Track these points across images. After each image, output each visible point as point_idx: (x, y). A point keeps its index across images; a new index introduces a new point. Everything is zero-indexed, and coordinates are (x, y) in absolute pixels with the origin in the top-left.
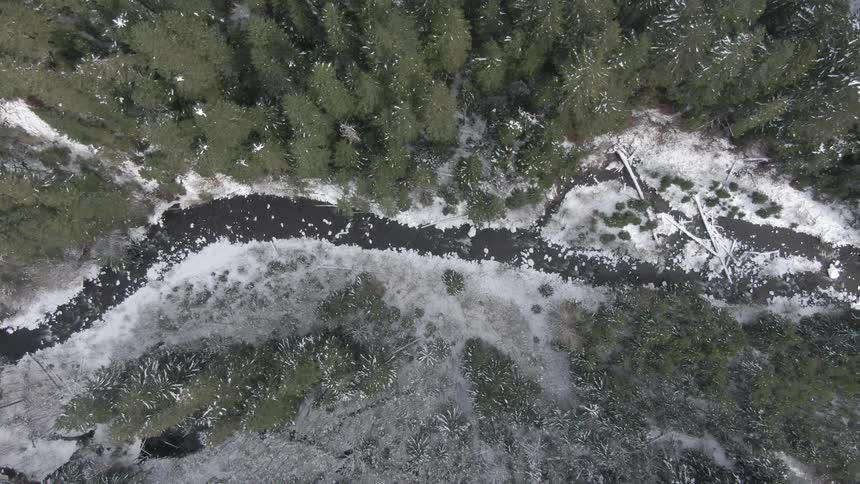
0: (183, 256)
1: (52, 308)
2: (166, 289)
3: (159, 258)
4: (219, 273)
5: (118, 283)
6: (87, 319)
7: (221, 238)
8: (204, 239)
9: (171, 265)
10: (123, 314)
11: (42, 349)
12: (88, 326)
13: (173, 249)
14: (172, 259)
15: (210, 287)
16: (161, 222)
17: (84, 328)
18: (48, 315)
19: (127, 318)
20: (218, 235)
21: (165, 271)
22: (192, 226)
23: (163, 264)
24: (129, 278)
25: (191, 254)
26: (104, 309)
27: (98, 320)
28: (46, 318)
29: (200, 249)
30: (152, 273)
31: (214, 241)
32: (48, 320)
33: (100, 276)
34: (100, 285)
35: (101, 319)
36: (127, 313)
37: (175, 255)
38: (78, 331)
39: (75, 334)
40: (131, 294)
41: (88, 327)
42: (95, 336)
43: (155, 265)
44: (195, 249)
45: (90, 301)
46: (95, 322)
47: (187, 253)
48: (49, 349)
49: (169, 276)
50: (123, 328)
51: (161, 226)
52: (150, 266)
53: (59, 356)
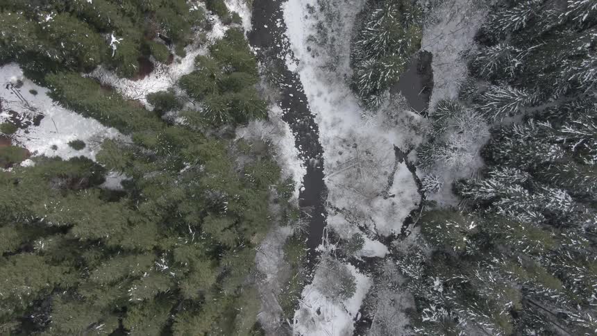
0: (286, 39)
1: (295, 151)
2: (307, 57)
3: (282, 58)
4: (307, 13)
5: (292, 95)
6: (311, 127)
7: (281, 7)
8: (279, 20)
9: (290, 51)
10: (315, 98)
11: (323, 169)
12: (316, 127)
13: (279, 46)
14: (286, 49)
15: (315, 22)
16: (256, 49)
17: (317, 131)
18: (299, 156)
19: (320, 94)
20: (279, 9)
21: (293, 56)
22: (266, 26)
23: (288, 56)
24: (290, 86)
25: (286, 33)
26: (308, 112)
27: (315, 119)
28: (301, 159)
29: (285, 25)
30: (292, 67)
31: (282, 13)
32: (303, 158)
33: (282, 107)
34: (289, 109)
35: (314, 117)
36: (315, 94)
37: (284, 46)
38: (318, 137)
39: (319, 139)
40: (302, 88)
41: (318, 127)
42: (325, 123)
43: (287, 63)
44: (284, 29)
45: (298, 121)
46: (316, 121)
47: (285, 36)
48: (325, 163)
49: (298, 54)
50: (325, 99)
51: (259, 49)
52: (287, 67)
53: (332, 155)
